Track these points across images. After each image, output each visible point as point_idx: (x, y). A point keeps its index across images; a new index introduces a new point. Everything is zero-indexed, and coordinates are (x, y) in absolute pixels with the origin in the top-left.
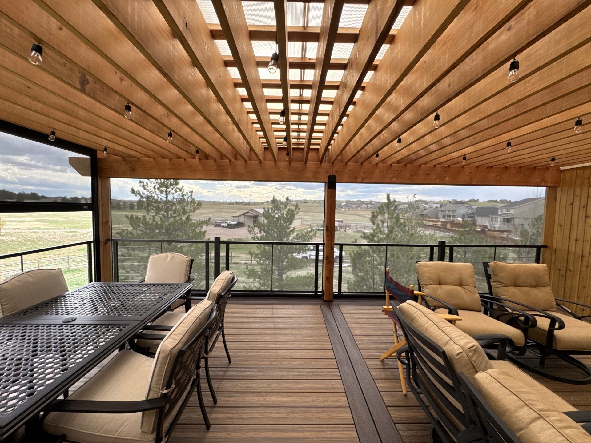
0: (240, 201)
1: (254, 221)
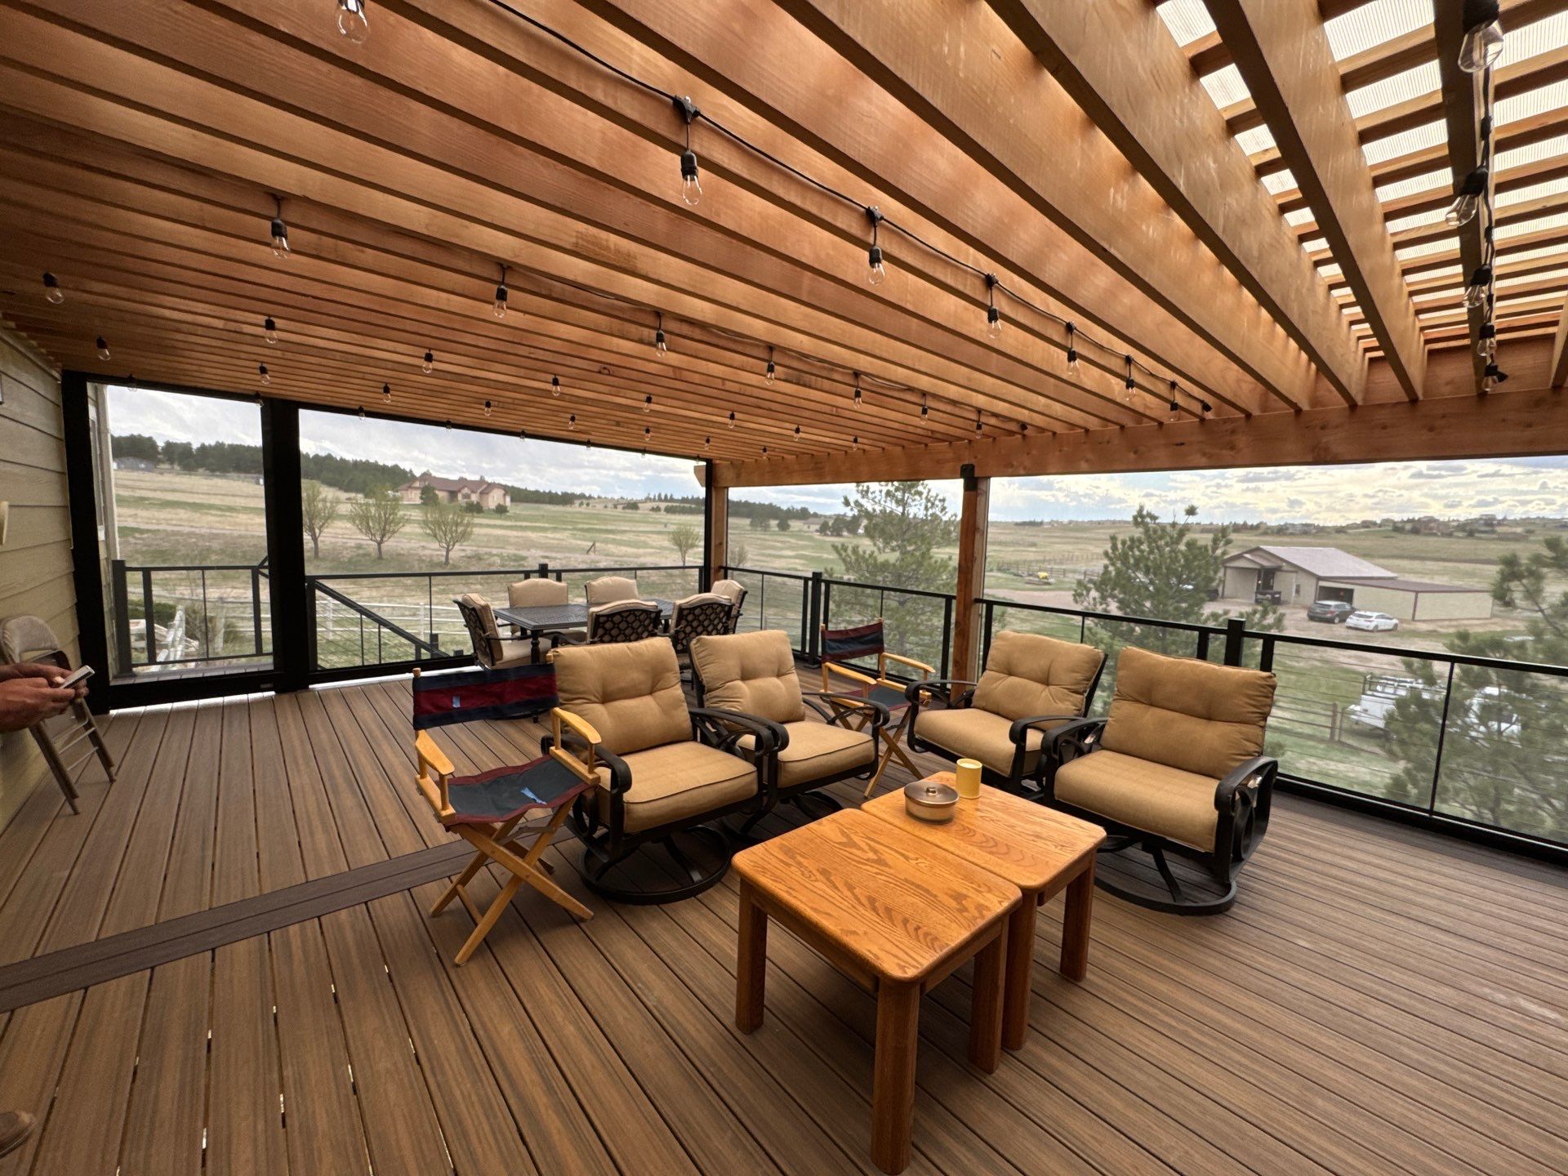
0: (1249, 523)
1: (1258, 585)
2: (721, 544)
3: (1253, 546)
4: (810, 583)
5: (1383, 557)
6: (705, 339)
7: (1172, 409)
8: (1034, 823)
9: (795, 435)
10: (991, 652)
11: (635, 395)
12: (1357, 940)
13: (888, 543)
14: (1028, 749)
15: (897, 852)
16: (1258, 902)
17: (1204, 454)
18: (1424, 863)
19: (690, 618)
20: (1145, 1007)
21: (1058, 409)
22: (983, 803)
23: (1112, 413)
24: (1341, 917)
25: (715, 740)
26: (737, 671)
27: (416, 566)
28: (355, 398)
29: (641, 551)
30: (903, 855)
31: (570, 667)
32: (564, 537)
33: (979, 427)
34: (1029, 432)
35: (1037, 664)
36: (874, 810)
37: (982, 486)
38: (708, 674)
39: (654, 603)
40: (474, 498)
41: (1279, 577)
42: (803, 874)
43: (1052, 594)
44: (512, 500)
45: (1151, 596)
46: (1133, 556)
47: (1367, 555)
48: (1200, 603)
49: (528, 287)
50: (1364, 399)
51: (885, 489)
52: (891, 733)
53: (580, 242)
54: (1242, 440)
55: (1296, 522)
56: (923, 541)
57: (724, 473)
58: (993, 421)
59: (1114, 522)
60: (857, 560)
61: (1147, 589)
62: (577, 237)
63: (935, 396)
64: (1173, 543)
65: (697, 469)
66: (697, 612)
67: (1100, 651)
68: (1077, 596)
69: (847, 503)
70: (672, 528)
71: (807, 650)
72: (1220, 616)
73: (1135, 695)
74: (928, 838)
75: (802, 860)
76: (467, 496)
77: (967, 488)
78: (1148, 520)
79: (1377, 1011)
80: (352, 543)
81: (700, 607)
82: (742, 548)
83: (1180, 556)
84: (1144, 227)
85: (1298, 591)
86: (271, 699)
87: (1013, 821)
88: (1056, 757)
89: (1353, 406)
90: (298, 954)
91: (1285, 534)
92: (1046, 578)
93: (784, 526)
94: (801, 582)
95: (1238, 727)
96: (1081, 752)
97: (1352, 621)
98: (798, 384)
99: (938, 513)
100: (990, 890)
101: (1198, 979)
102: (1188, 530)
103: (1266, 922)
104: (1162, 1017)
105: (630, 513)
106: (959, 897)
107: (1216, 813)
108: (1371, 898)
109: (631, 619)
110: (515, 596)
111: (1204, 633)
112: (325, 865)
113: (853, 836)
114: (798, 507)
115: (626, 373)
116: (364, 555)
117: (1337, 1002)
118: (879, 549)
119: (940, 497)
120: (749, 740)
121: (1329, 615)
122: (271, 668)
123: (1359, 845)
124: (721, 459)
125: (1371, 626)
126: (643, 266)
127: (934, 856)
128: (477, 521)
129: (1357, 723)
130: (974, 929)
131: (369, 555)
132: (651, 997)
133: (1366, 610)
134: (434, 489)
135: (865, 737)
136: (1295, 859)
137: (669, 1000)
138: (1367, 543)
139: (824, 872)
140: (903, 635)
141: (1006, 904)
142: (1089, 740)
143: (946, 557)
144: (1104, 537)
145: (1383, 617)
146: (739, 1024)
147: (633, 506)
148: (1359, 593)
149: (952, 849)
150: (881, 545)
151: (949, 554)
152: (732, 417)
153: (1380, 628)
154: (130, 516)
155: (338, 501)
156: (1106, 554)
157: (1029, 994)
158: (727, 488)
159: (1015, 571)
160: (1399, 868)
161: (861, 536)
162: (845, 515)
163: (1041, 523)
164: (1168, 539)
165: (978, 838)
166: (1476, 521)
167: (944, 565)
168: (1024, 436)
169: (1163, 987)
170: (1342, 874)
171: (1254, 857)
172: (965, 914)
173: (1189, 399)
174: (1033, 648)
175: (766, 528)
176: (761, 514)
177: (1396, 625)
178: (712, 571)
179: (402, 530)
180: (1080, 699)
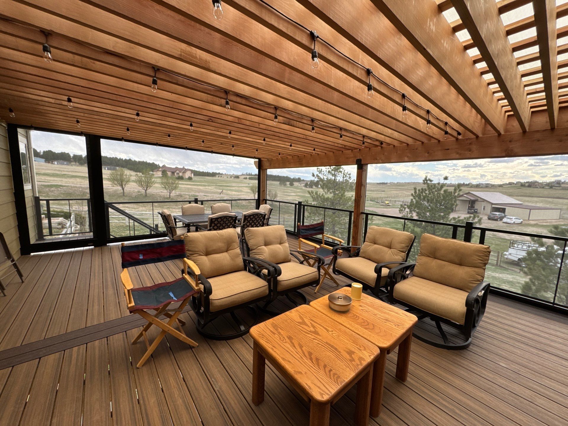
1: (469, 206)
2: (264, 191)
3: (467, 192)
4: (297, 206)
5: (517, 196)
6: (247, 104)
7: (445, 134)
8: (385, 313)
9: (290, 147)
10: (367, 234)
11: (225, 131)
12: (527, 364)
13: (329, 191)
14: (382, 275)
15: (323, 327)
16: (481, 344)
17: (458, 153)
18: (552, 327)
19: (249, 219)
20: (434, 395)
21: (396, 135)
22: (362, 302)
23: (419, 136)
24: (519, 352)
25: (252, 271)
26: (262, 242)
27: (159, 199)
28: (120, 134)
29: (240, 193)
30: (326, 329)
31: (192, 241)
32: (211, 188)
33: (363, 143)
34: (384, 144)
35: (386, 240)
36: (315, 306)
37: (364, 167)
38: (251, 243)
39: (234, 214)
40: (181, 174)
41: (477, 203)
42: (280, 339)
43: (390, 209)
44: (194, 175)
45: (430, 211)
46: (423, 195)
47: (510, 195)
48: (449, 214)
49: (167, 79)
50: (529, 129)
51: (328, 170)
52: (326, 267)
53: (182, 54)
54: (474, 147)
55: (483, 183)
56: (342, 190)
57: (265, 164)
58: (369, 141)
59: (414, 183)
60: (317, 197)
61: (428, 208)
62: (181, 51)
63: (346, 130)
64: (438, 190)
65: (255, 162)
66: (252, 217)
67: (413, 236)
68: (401, 211)
69: (313, 175)
70: (251, 185)
71: (296, 231)
72: (456, 218)
73: (428, 254)
74: (338, 320)
75: (280, 331)
76: (178, 174)
77: (358, 168)
78: (429, 182)
79: (541, 401)
80: (136, 190)
81: (253, 215)
82: (276, 192)
83: (441, 196)
84: (442, 41)
85: (484, 209)
86: (92, 249)
87: (376, 312)
88: (394, 280)
89: (524, 131)
90: (74, 361)
91: (479, 188)
92: (388, 203)
93: (292, 185)
94: (294, 205)
95: (474, 269)
96: (404, 277)
97: (505, 220)
98: (288, 125)
99: (348, 179)
100: (365, 349)
101: (457, 382)
102: (445, 185)
103: (485, 354)
104: (441, 401)
105: (236, 180)
106: (351, 353)
107: (466, 308)
108: (531, 343)
109: (225, 220)
110: (184, 211)
111: (455, 227)
112: (95, 319)
113: (304, 319)
114: (297, 177)
115: (219, 121)
116: (141, 195)
117: (522, 396)
118: (325, 193)
119: (349, 173)
120: (265, 271)
121: (496, 218)
122: (92, 237)
123: (522, 317)
124: (264, 158)
125: (512, 222)
126: (213, 67)
127: (340, 330)
128: (180, 182)
129: (507, 259)
130: (357, 371)
131: (142, 195)
132: (217, 386)
133: (510, 216)
134: (166, 171)
135: (315, 269)
136: (496, 323)
137: (225, 387)
138: (511, 191)
139: (290, 338)
140: (334, 225)
141: (372, 357)
142: (408, 272)
143: (351, 195)
144: (411, 188)
145: (517, 219)
146: (253, 400)
147: (237, 177)
148: (508, 209)
149: (348, 326)
150: (326, 191)
151: (351, 194)
152: (264, 140)
153: (516, 223)
154: (60, 181)
155: (131, 176)
156: (412, 195)
157: (383, 389)
158: (267, 169)
159: (377, 201)
160: (541, 328)
161: (319, 188)
162: (314, 180)
163: (387, 183)
164: (436, 189)
165: (360, 321)
166: (553, 182)
167: (350, 199)
168: (382, 147)
169: (441, 386)
170: (517, 331)
171: (481, 323)
172: (353, 363)
173: (452, 130)
174: (385, 233)
175: (285, 185)
176: (283, 180)
177: (522, 222)
178: (261, 201)
179: (154, 186)
180: (404, 255)
